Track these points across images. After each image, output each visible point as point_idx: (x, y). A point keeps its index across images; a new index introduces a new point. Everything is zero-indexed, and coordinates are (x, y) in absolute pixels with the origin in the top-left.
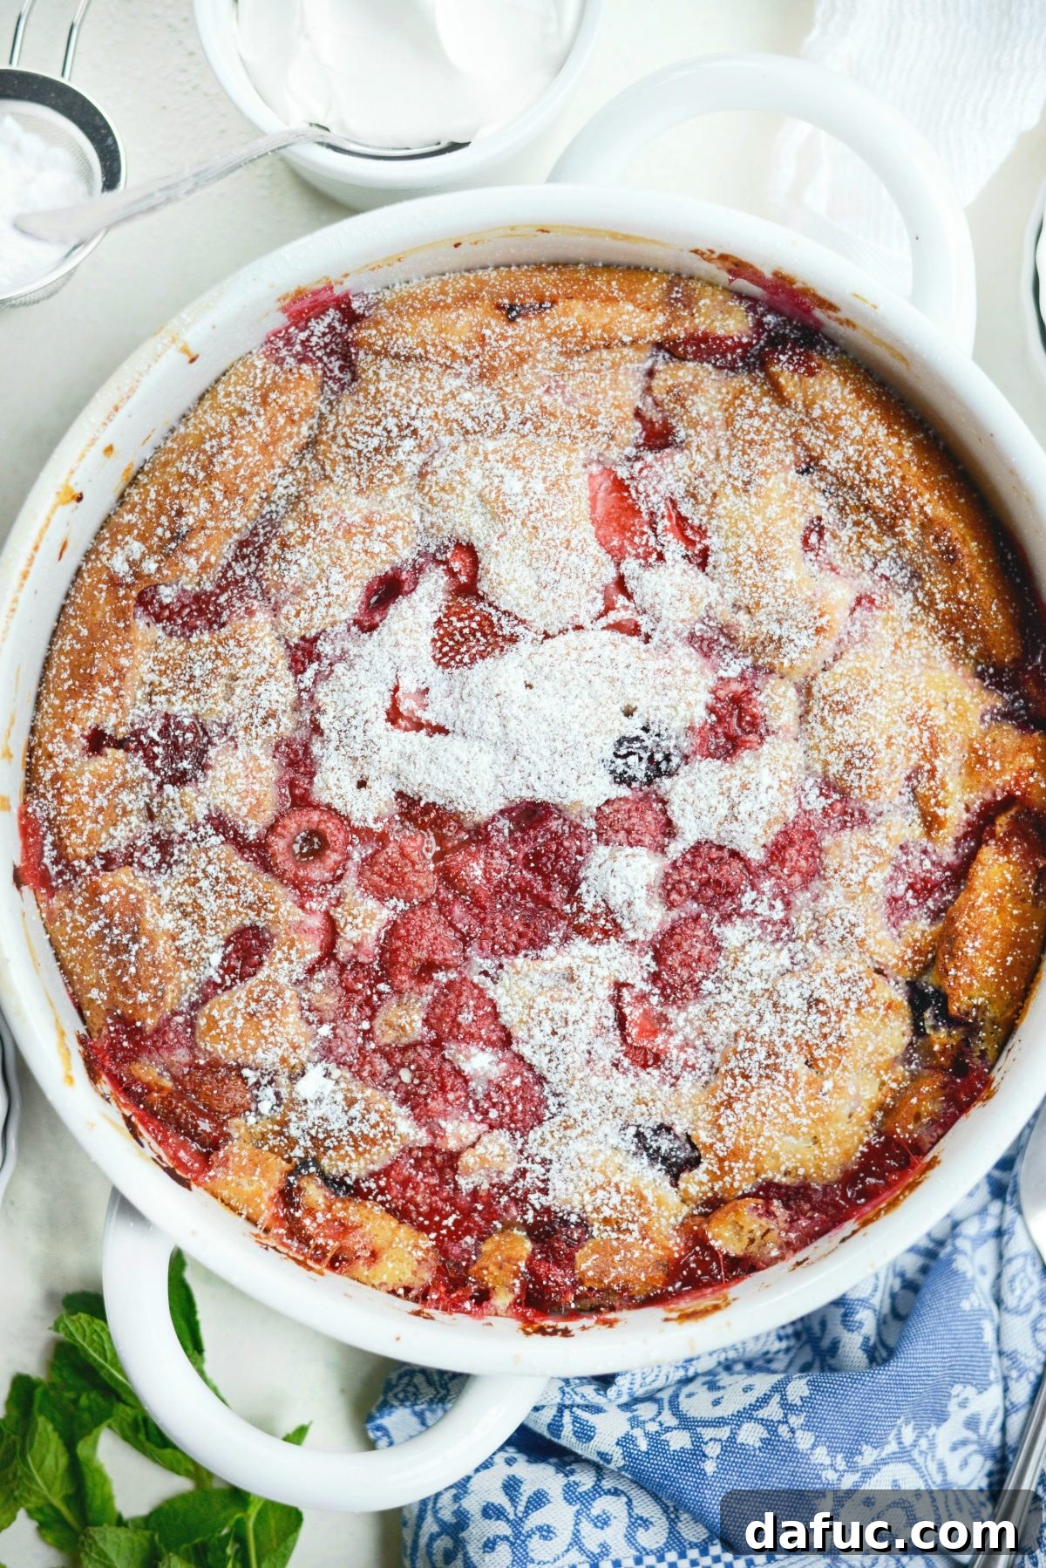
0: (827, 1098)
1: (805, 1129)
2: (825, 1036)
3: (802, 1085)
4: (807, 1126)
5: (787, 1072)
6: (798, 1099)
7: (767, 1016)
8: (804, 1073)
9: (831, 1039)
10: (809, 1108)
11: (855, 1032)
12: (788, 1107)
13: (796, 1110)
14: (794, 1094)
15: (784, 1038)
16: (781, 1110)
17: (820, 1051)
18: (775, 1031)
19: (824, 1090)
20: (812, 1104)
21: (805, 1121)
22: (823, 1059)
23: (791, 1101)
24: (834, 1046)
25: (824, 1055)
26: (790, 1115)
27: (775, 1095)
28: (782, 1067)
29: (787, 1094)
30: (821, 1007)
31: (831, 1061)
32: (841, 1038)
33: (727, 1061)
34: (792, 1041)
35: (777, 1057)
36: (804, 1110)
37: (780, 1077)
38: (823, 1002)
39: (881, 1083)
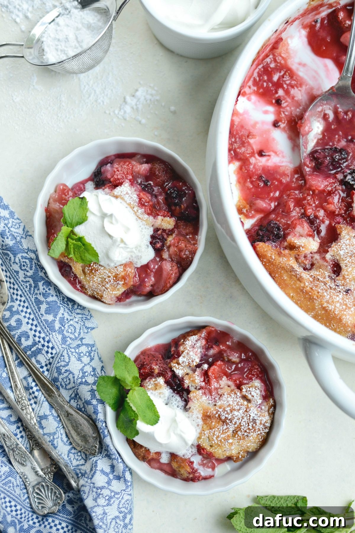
0: (226, 443)
1: (213, 442)
2: (246, 431)
3: (226, 434)
4: (215, 442)
5: (228, 428)
6: (222, 436)
7: (241, 411)
8: (230, 433)
9: (246, 434)
10: (221, 441)
11: (251, 438)
12: (217, 434)
13: (218, 437)
14: (223, 433)
15: (237, 421)
16: (215, 433)
17: (240, 433)
19: (229, 441)
20: (223, 440)
21: (216, 441)
22: (238, 435)
23: (220, 434)
25: (240, 435)
26: (215, 436)
27: (219, 429)
28: (228, 426)
29: (221, 432)
30: (254, 425)
31: (239, 437)
32: (247, 436)
33: (220, 408)
34: (238, 423)
35: (231, 422)
36: (219, 439)
37: (225, 427)
38: (256, 425)
39: (239, 453)
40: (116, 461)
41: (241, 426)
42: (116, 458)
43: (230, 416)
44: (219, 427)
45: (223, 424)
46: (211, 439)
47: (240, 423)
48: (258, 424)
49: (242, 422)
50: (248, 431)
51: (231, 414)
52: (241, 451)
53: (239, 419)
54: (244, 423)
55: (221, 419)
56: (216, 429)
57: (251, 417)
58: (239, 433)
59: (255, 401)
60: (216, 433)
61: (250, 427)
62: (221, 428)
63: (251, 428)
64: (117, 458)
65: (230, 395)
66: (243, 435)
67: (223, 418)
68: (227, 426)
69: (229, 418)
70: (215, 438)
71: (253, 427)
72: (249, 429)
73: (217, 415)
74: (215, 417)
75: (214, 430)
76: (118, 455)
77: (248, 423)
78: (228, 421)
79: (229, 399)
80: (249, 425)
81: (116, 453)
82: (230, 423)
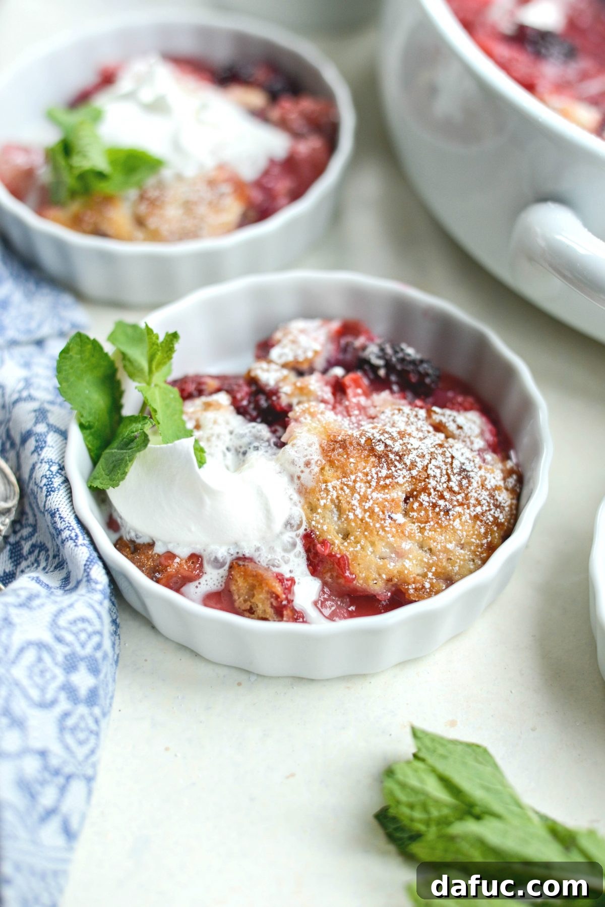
0: (387, 519)
1: (351, 516)
2: (442, 497)
4: (356, 516)
9: (441, 503)
12: (363, 490)
13: (364, 498)
15: (418, 460)
16: (358, 485)
17: (427, 499)
18: (420, 451)
19: (394, 516)
20: (377, 510)
21: (359, 512)
22: (421, 504)
23: (369, 491)
24: (437, 509)
25: (426, 504)
27: (367, 475)
28: (393, 469)
29: (374, 484)
30: (464, 482)
31: (422, 513)
32: (446, 511)
34: (420, 465)
35: (399, 462)
36: (367, 505)
37: (384, 472)
38: (470, 483)
39: (425, 576)
40: (70, 542)
41: (428, 477)
42: (73, 535)
43: (397, 444)
44: (368, 469)
45: (380, 463)
46: (344, 505)
47: (426, 468)
48: (475, 485)
49: (430, 466)
50: (447, 495)
51: (401, 442)
52: (429, 567)
53: (424, 456)
54: (438, 472)
55: (372, 450)
56: (360, 474)
57: (456, 463)
58: (424, 497)
59: (467, 440)
60: (361, 487)
61: (451, 484)
62: (374, 471)
63: (456, 489)
64: (76, 536)
65: (399, 410)
66: (435, 505)
67: (380, 448)
68: (389, 469)
69: (396, 449)
70: (355, 502)
71: (460, 485)
72: (450, 489)
73: (363, 441)
74: (359, 444)
75: (353, 477)
76: (78, 530)
77: (447, 474)
78: (392, 456)
79: (396, 418)
80: (449, 480)
81: (74, 523)
82: (396, 463)
